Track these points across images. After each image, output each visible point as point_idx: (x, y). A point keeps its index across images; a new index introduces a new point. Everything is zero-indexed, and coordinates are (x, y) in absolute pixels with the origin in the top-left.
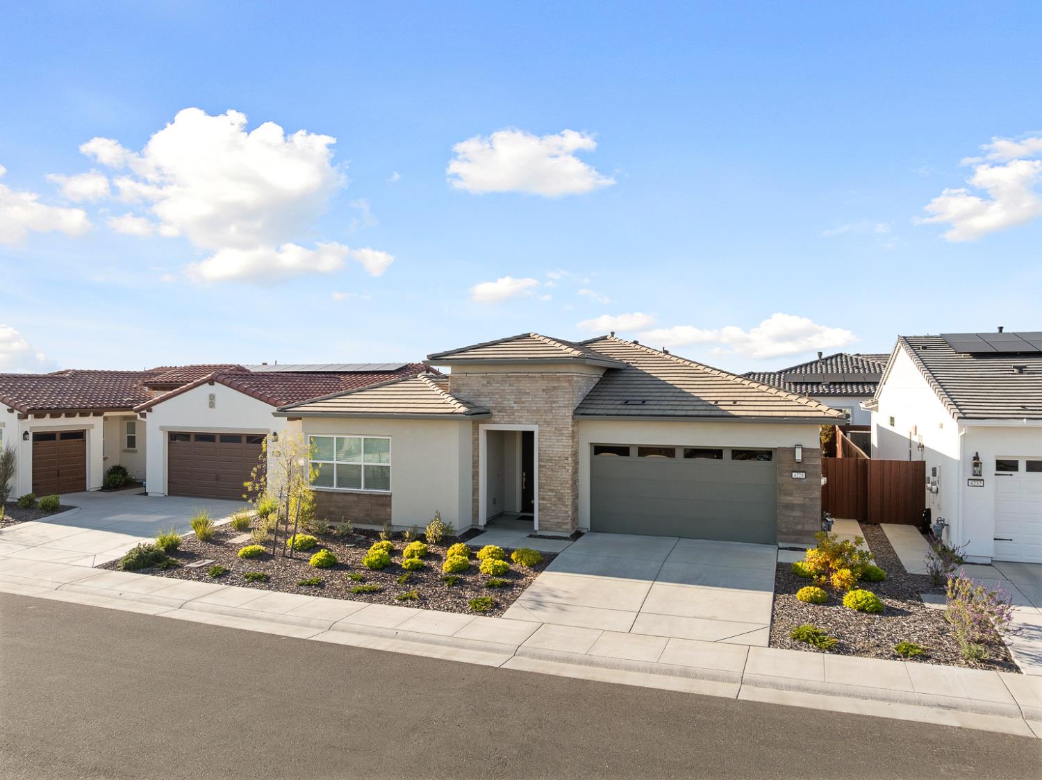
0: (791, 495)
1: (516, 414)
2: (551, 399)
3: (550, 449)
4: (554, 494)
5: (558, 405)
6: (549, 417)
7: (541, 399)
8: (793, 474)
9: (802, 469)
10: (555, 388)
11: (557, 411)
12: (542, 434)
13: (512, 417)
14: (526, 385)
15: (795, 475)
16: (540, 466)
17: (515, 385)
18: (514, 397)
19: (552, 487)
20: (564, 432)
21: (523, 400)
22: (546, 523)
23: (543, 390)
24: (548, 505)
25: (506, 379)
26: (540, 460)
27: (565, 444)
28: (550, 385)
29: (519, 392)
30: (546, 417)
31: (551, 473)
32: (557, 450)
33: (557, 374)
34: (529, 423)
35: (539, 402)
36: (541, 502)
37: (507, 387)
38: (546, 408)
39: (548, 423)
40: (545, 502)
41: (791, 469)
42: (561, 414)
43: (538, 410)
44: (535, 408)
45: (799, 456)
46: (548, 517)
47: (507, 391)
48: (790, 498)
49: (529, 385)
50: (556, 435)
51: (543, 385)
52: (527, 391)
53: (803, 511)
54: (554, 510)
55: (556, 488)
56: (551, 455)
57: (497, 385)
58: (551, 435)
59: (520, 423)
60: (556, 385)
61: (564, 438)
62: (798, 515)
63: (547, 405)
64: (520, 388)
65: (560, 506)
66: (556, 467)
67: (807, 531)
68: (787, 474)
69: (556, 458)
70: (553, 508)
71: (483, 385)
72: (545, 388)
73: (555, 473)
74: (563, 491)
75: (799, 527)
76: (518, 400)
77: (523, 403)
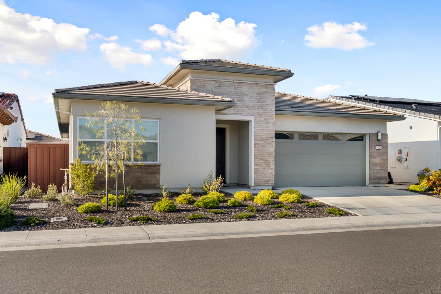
0: (375, 158)
1: (239, 108)
2: (262, 100)
3: (261, 132)
4: (264, 161)
5: (267, 104)
6: (261, 111)
7: (256, 99)
8: (377, 147)
9: (380, 145)
10: (264, 92)
11: (266, 108)
12: (256, 122)
13: (236, 110)
14: (246, 89)
15: (378, 148)
16: (255, 144)
17: (238, 88)
18: (237, 97)
19: (263, 157)
20: (270, 121)
21: (243, 99)
22: (259, 181)
23: (257, 93)
24: (260, 169)
25: (232, 84)
26: (255, 140)
27: (271, 129)
28: (261, 90)
29: (241, 94)
30: (259, 111)
31: (261, 148)
32: (265, 133)
33: (267, 84)
34: (248, 115)
35: (254, 101)
36: (256, 167)
37: (232, 89)
38: (259, 105)
39: (260, 115)
40: (258, 167)
41: (376, 145)
42: (269, 110)
43: (253, 107)
44: (252, 105)
45: (380, 137)
46: (259, 177)
47: (232, 92)
48: (375, 160)
49: (248, 89)
50: (265, 123)
51: (257, 89)
52: (246, 93)
53: (381, 167)
54: (264, 172)
55: (265, 158)
56: (262, 136)
57: (226, 88)
58: (262, 123)
59: (241, 114)
60: (265, 90)
61: (270, 125)
62: (378, 169)
63: (259, 103)
64: (242, 91)
65: (268, 169)
66: (265, 144)
67: (382, 177)
68: (374, 147)
69: (265, 138)
70: (263, 171)
71: (215, 87)
72: (258, 92)
73: (265, 148)
74: (270, 160)
75: (379, 175)
76: (240, 99)
77: (244, 101)
